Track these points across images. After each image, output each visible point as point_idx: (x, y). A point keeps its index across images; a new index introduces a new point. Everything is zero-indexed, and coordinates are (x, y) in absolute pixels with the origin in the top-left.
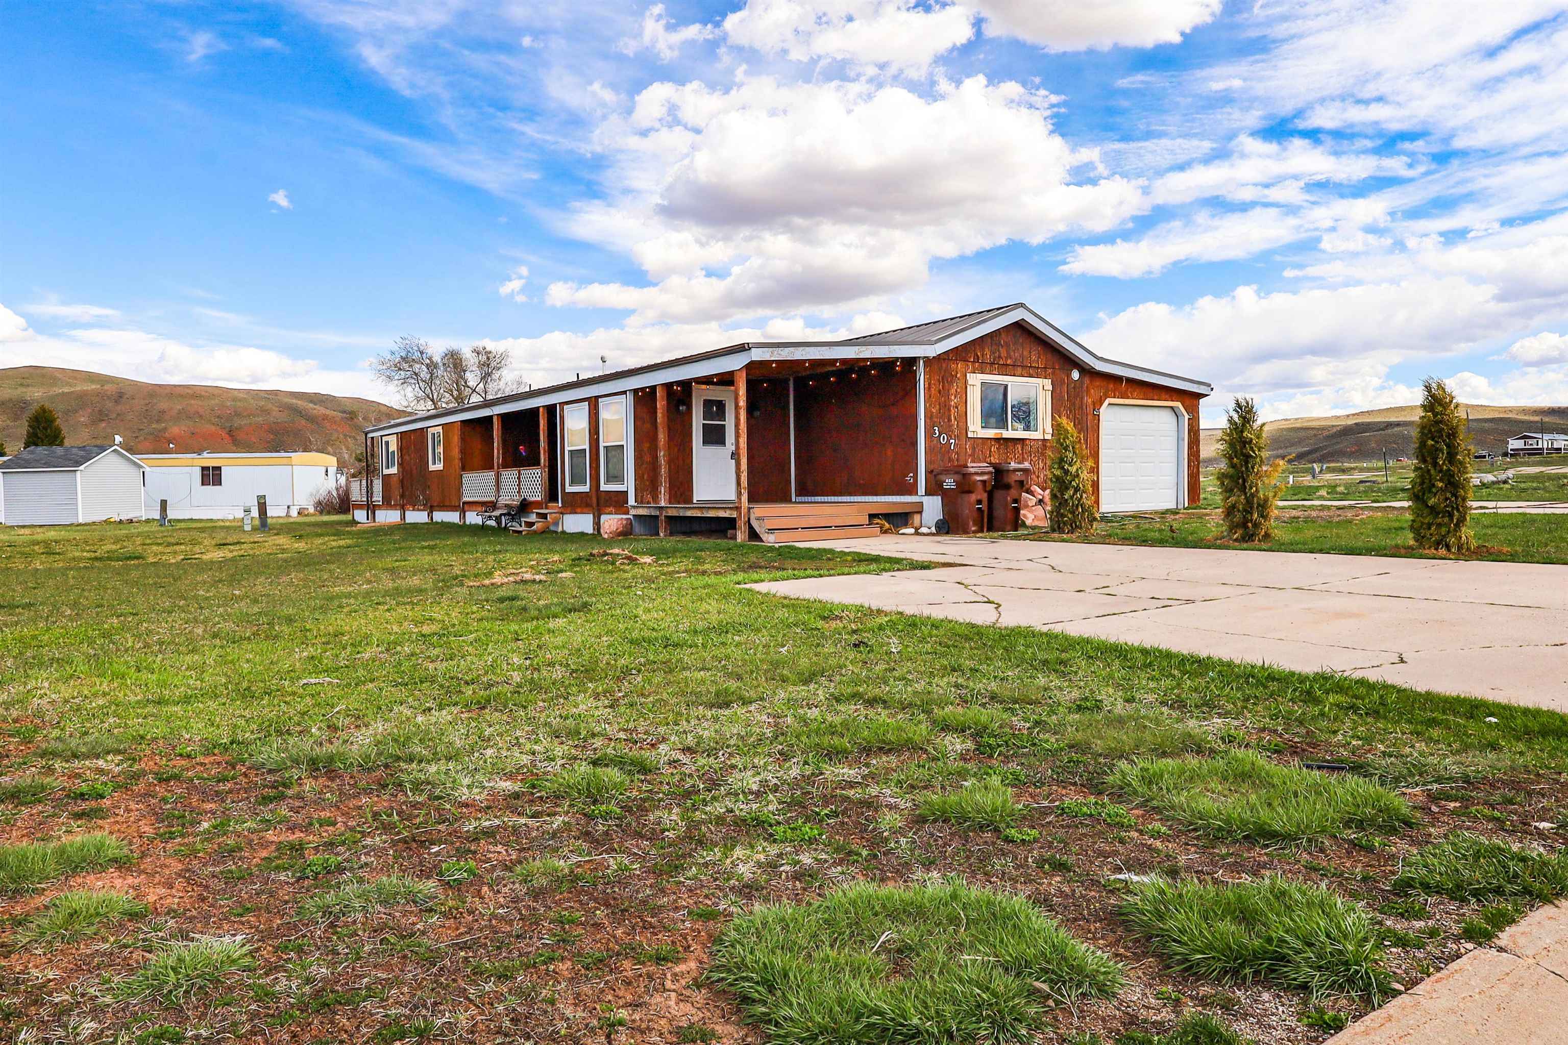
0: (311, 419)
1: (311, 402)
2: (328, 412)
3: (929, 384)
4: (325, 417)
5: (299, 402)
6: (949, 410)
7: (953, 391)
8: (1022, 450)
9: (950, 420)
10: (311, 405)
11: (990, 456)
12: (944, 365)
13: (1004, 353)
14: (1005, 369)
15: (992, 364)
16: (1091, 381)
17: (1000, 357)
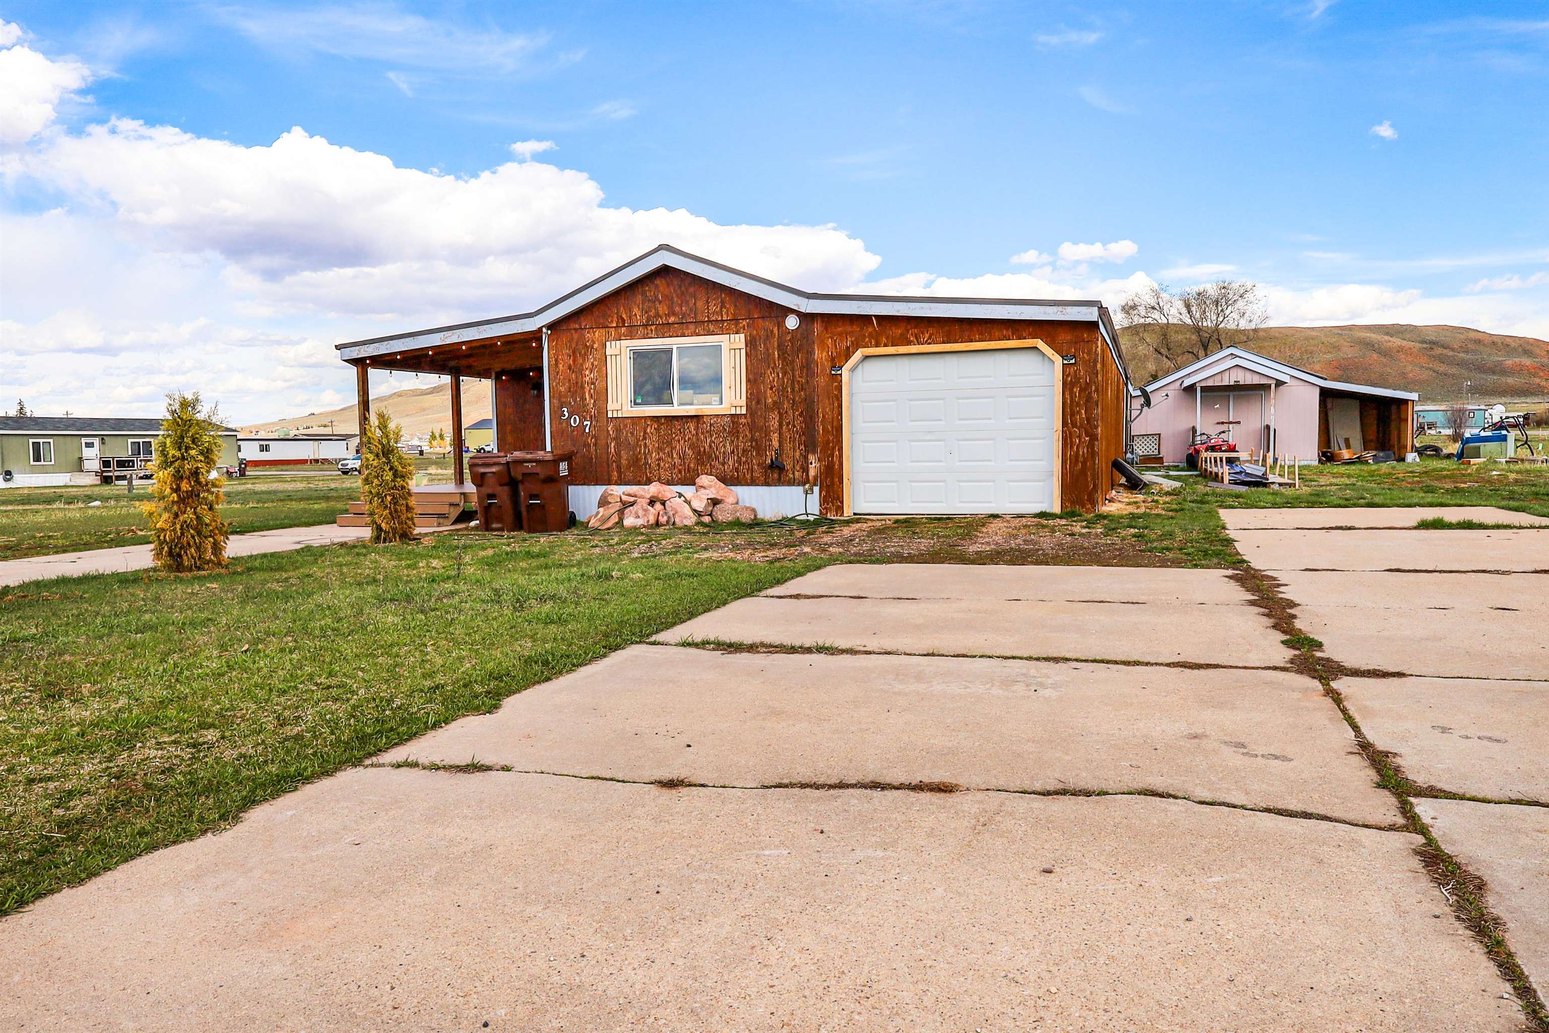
0: (1385, 353)
1: (1387, 334)
2: (1404, 343)
3: (556, 360)
4: (1400, 349)
5: (1373, 335)
6: (583, 388)
7: (587, 365)
8: (697, 428)
9: (583, 399)
10: (1386, 338)
11: (645, 438)
12: (576, 336)
13: (662, 309)
14: (665, 330)
15: (645, 326)
16: (826, 329)
17: (657, 315)
